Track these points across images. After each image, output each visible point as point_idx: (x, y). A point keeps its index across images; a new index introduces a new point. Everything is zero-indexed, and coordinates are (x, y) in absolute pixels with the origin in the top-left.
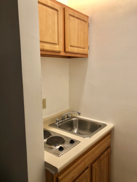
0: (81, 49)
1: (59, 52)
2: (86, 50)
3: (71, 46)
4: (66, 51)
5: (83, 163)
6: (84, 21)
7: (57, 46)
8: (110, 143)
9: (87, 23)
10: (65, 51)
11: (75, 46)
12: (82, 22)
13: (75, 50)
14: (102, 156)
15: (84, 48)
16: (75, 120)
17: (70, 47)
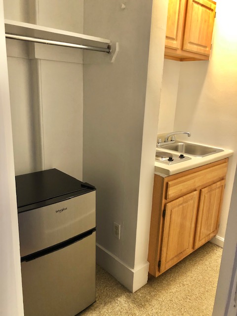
0: (202, 48)
1: (175, 50)
2: (207, 49)
3: (191, 43)
4: (184, 49)
5: (193, 181)
6: (210, 9)
7: (175, 42)
8: (226, 173)
9: (213, 12)
10: (182, 49)
11: (195, 42)
12: (208, 11)
13: (195, 48)
14: (214, 185)
15: (205, 47)
16: (181, 145)
17: (189, 45)
